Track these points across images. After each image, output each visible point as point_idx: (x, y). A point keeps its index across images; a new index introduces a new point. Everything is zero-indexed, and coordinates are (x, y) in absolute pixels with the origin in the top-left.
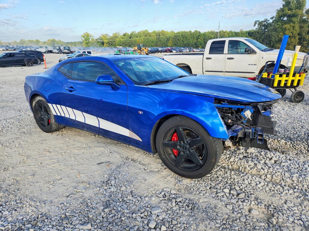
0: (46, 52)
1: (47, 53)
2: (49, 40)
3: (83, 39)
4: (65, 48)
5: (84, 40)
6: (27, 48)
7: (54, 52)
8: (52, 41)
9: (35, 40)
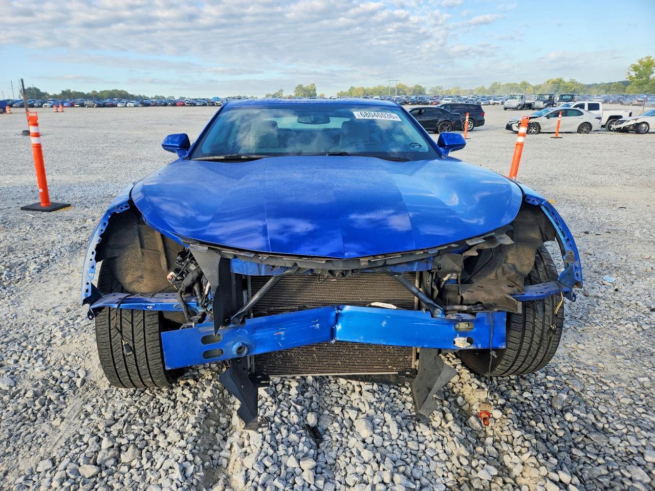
0: (519, 108)
1: (521, 109)
2: (548, 82)
3: (633, 74)
4: (564, 97)
5: (634, 76)
6: (490, 99)
7: (535, 106)
8: (554, 83)
9: (519, 83)
